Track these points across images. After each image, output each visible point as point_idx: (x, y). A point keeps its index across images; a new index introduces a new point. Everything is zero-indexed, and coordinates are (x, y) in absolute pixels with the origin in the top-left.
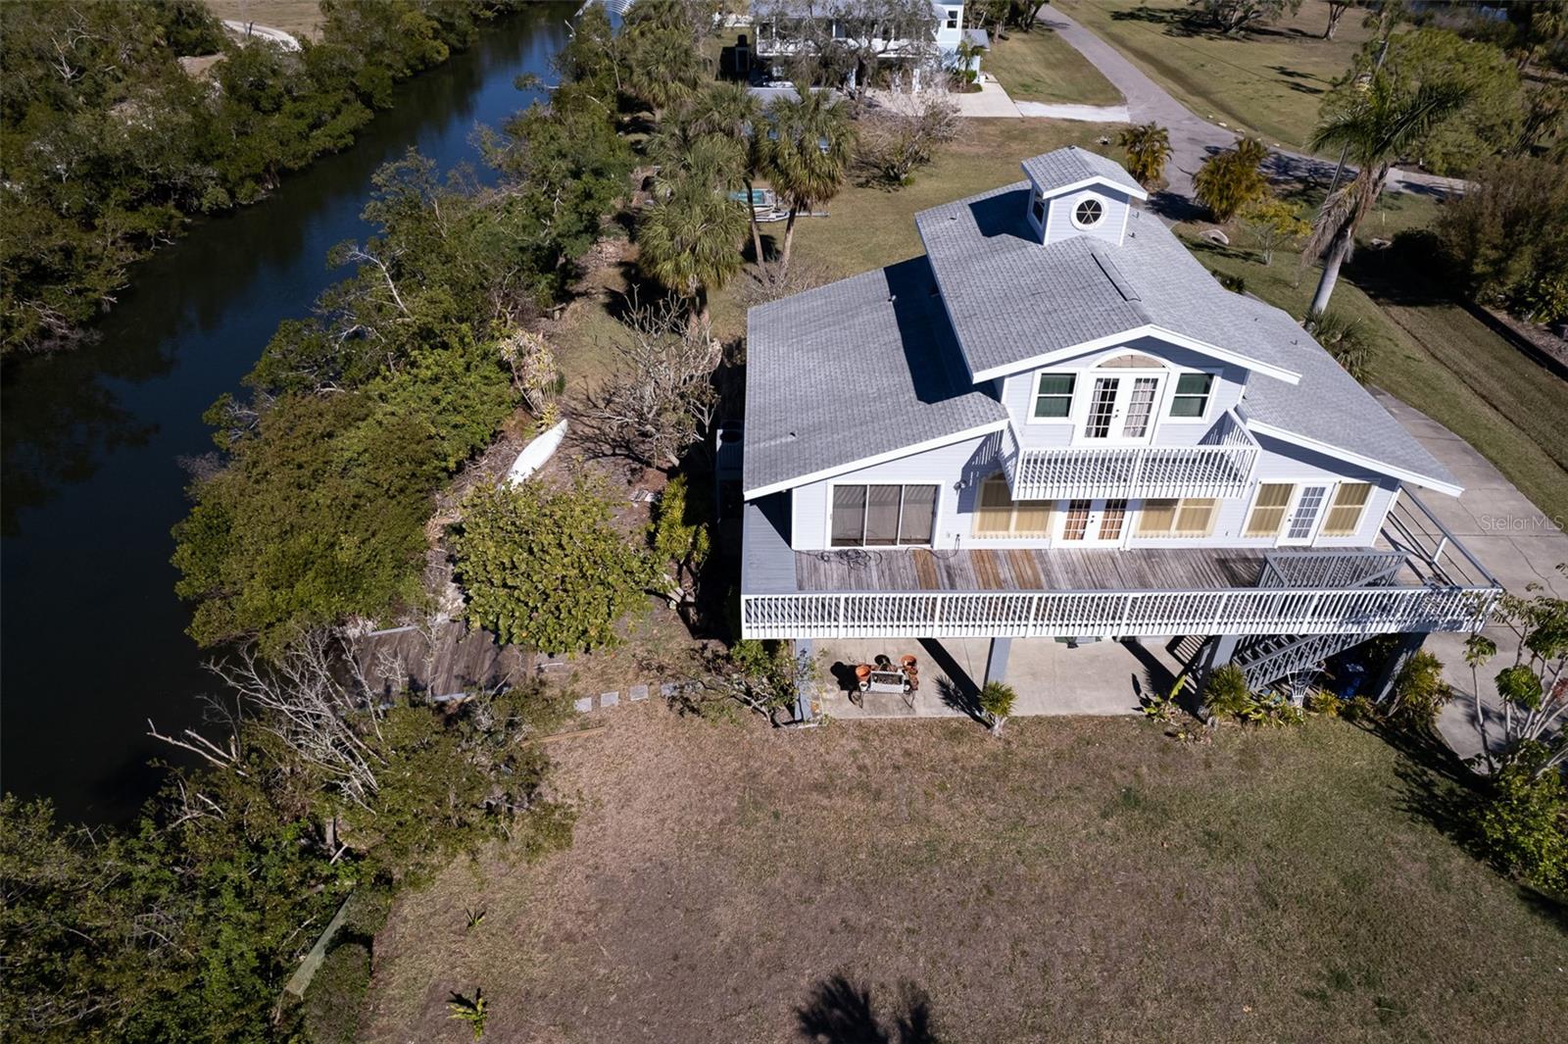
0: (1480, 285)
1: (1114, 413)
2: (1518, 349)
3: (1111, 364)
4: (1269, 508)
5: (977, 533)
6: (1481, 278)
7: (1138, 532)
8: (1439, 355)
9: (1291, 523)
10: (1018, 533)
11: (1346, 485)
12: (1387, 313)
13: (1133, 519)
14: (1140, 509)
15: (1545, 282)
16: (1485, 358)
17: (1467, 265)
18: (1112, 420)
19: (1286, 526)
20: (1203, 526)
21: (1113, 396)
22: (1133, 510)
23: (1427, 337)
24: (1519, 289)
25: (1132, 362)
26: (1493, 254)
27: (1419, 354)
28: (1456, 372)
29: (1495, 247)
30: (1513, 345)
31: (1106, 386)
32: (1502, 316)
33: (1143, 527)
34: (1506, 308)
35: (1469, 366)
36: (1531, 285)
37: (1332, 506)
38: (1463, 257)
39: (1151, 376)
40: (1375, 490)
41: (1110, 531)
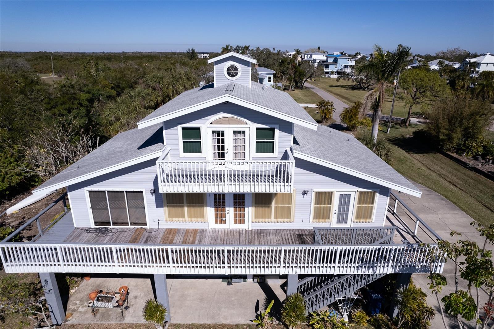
0: (444, 144)
1: (226, 151)
2: (462, 166)
3: (217, 122)
4: (322, 206)
5: (168, 219)
6: (443, 140)
7: (254, 220)
8: (432, 169)
9: (336, 215)
10: (190, 219)
11: (361, 193)
12: (412, 156)
13: (249, 211)
14: (252, 206)
15: (468, 142)
16: (450, 169)
17: (438, 137)
18: (226, 155)
19: (334, 217)
20: (288, 216)
21: (223, 141)
22: (248, 207)
23: (427, 163)
24: (459, 145)
25: (229, 121)
26: (446, 132)
27: (424, 168)
28: (438, 174)
29: (447, 130)
30: (460, 164)
31: (218, 135)
32: (454, 155)
33: (257, 216)
34: (455, 152)
35: (444, 172)
36: (463, 143)
37: (356, 205)
38: (435, 134)
39: (241, 129)
40: (377, 195)
41: (240, 219)
